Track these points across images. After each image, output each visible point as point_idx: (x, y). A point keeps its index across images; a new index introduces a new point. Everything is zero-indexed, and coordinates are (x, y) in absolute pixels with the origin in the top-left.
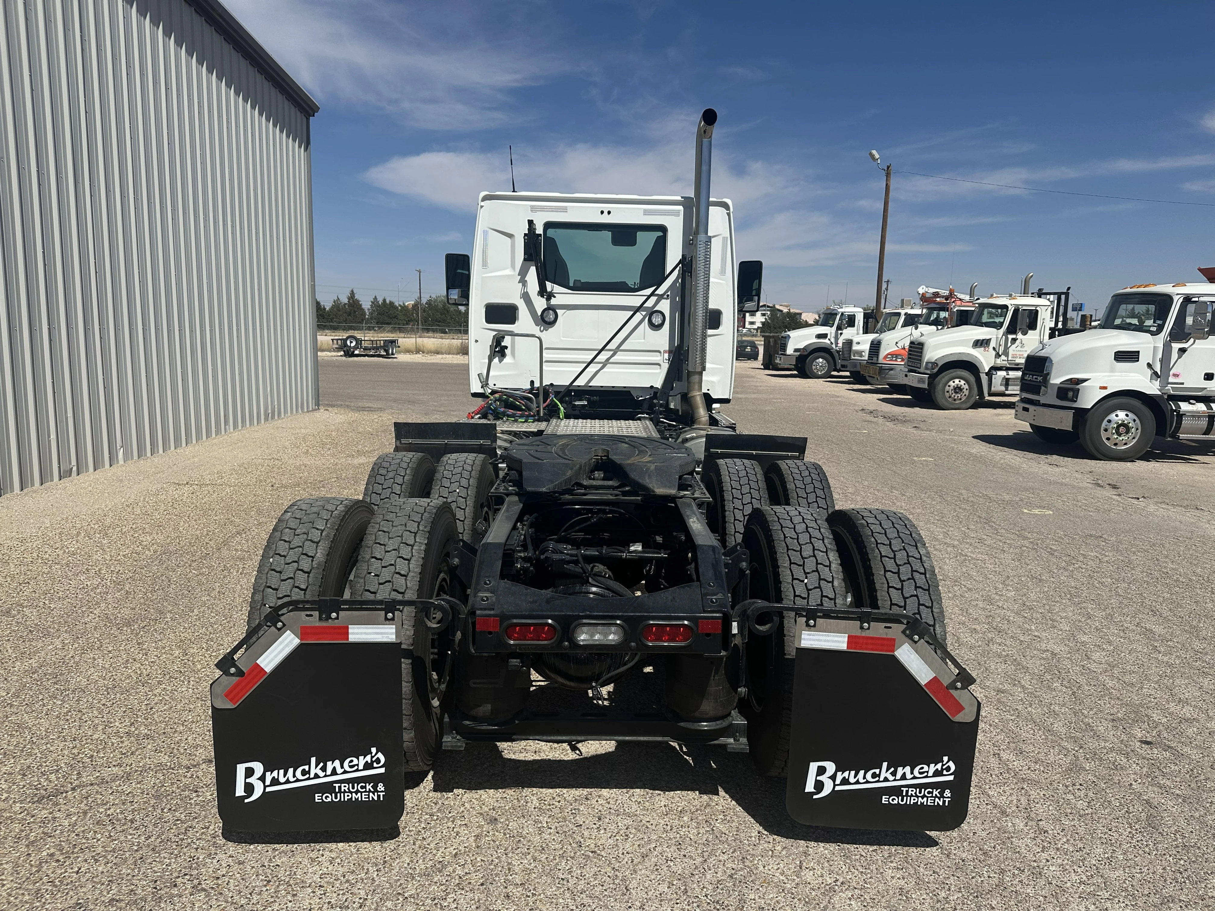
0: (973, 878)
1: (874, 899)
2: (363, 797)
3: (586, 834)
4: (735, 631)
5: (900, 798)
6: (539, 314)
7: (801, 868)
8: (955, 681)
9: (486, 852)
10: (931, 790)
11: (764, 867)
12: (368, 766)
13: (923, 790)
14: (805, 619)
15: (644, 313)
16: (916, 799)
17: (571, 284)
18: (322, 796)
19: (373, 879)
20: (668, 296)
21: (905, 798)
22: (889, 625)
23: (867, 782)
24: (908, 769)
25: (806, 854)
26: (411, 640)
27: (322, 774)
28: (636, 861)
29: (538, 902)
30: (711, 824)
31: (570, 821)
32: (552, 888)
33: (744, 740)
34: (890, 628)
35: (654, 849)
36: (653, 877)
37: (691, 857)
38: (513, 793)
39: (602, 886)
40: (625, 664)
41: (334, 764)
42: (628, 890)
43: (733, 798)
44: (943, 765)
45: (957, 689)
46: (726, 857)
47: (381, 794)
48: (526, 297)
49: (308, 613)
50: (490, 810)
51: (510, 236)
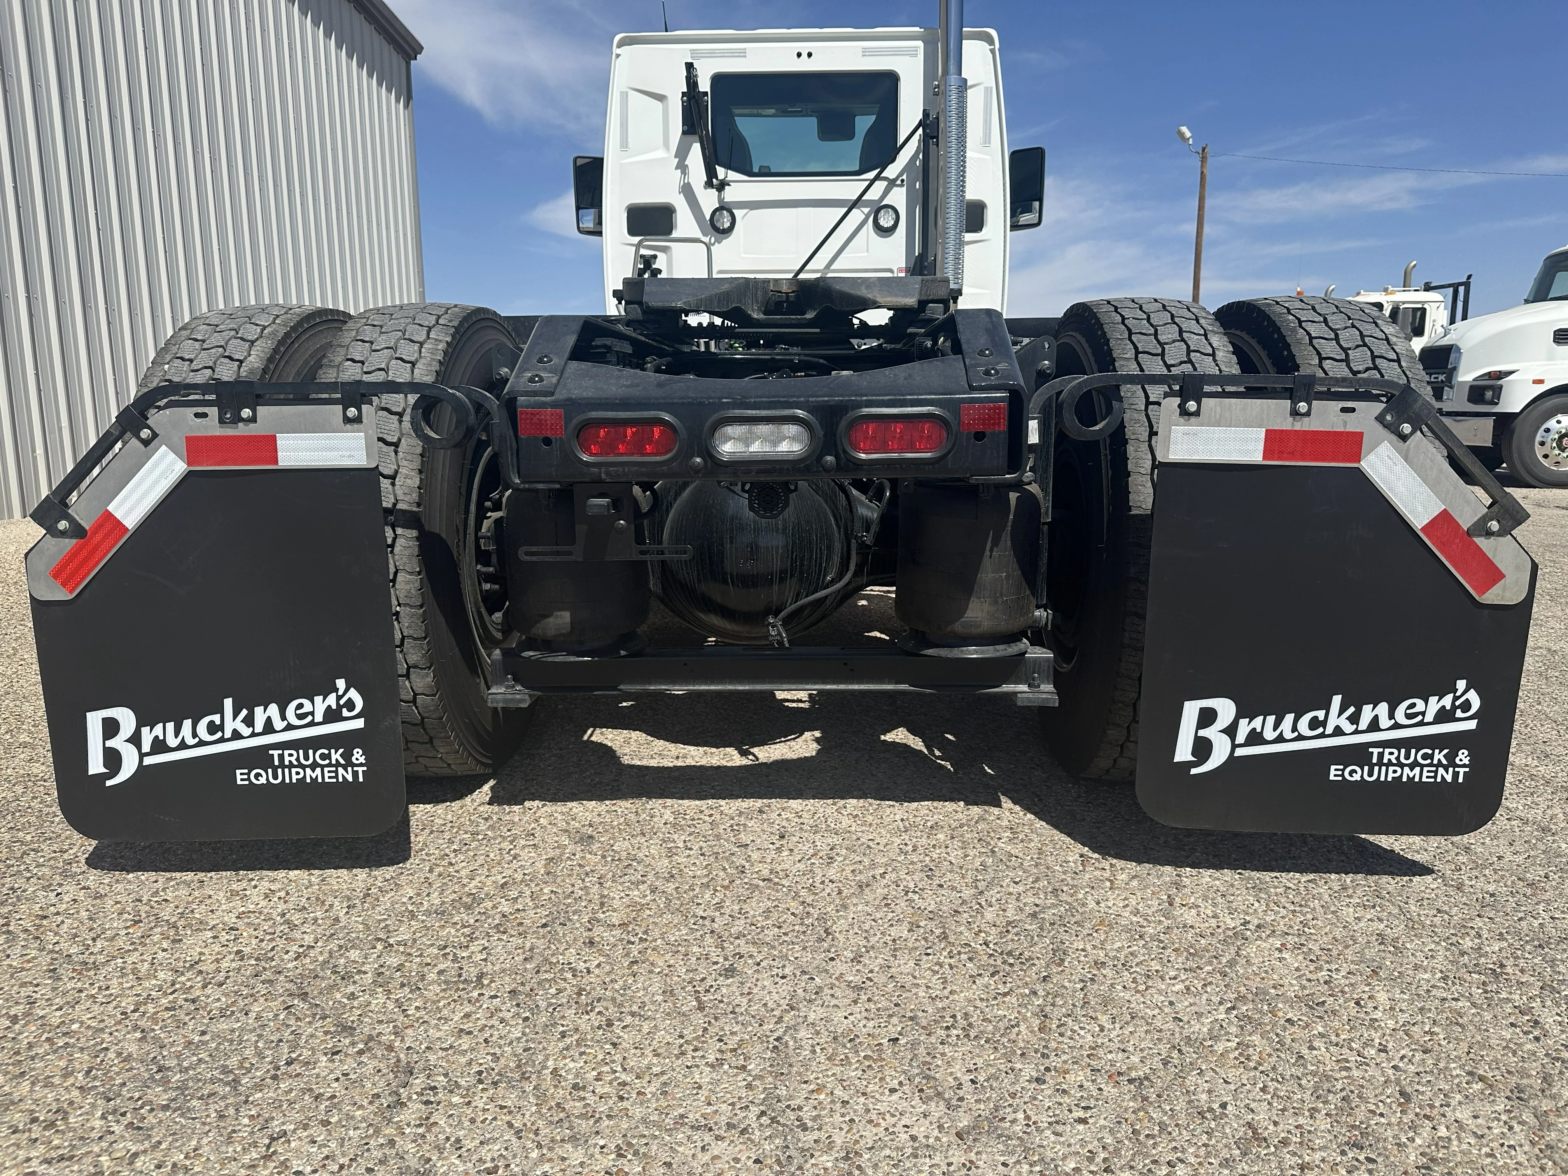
0: (1520, 919)
1: (1329, 950)
2: (327, 775)
3: (755, 856)
4: (1033, 438)
5: (1366, 768)
6: (708, 217)
7: (1171, 904)
8: (1485, 519)
9: (563, 881)
10: (1430, 752)
11: (1098, 903)
12: (332, 716)
13: (1413, 751)
14: (1178, 400)
15: (866, 210)
16: (1399, 770)
17: (756, 170)
18: (248, 774)
19: (337, 920)
20: (903, 181)
21: (1376, 768)
22: (1349, 404)
23: (1300, 738)
24: (1383, 708)
25: (1178, 886)
26: (415, 496)
27: (245, 731)
28: (845, 892)
29: (649, 951)
30: (989, 843)
31: (727, 840)
32: (679, 930)
33: (1050, 687)
34: (1353, 410)
35: (883, 875)
36: (878, 916)
37: (953, 888)
38: (629, 806)
39: (780, 927)
40: (827, 587)
41: (268, 713)
42: (828, 934)
43: (1028, 809)
44: (1456, 698)
45: (1489, 534)
46: (1021, 888)
47: (360, 770)
48: (687, 191)
49: (200, 410)
50: (584, 826)
51: (661, 98)
